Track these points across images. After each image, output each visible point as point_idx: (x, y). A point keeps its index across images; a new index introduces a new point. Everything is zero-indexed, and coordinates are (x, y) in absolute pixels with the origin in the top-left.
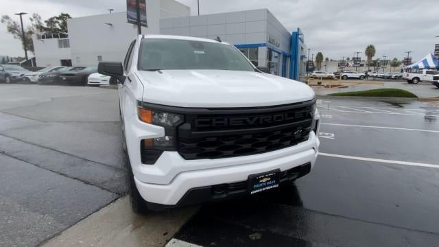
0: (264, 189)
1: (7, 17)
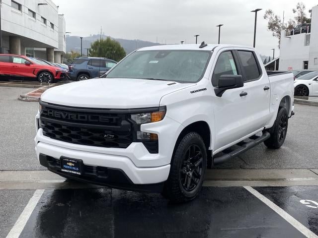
0: (70, 172)
1: (270, 12)
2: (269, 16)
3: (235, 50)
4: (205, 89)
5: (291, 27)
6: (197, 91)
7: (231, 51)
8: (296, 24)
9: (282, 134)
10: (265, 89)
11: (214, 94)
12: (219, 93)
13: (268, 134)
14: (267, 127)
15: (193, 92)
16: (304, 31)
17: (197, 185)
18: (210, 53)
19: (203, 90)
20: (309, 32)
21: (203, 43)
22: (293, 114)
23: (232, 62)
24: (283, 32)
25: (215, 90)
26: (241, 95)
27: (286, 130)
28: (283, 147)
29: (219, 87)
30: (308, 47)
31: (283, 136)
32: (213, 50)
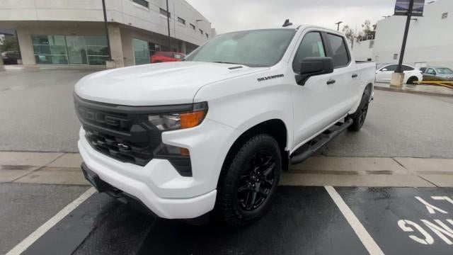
1: (347, 27)
2: (346, 30)
3: (324, 32)
4: (282, 76)
5: (360, 37)
6: (269, 78)
7: (319, 32)
8: (364, 34)
9: (362, 117)
10: (353, 76)
11: (294, 82)
12: (301, 81)
13: (351, 120)
14: (350, 113)
15: (263, 79)
16: (370, 38)
17: (265, 198)
18: (294, 32)
19: (278, 76)
20: (374, 38)
21: (287, 21)
22: (372, 99)
23: (320, 44)
24: (355, 40)
25: (296, 77)
26: (328, 83)
27: (366, 114)
28: (362, 129)
29: (302, 73)
30: (371, 49)
31: (363, 120)
32: (298, 28)
